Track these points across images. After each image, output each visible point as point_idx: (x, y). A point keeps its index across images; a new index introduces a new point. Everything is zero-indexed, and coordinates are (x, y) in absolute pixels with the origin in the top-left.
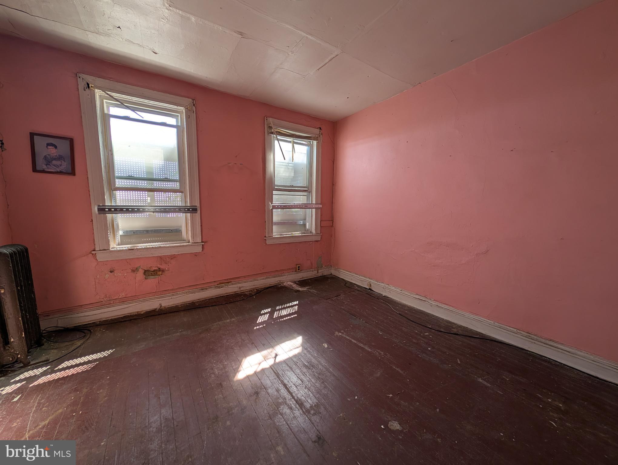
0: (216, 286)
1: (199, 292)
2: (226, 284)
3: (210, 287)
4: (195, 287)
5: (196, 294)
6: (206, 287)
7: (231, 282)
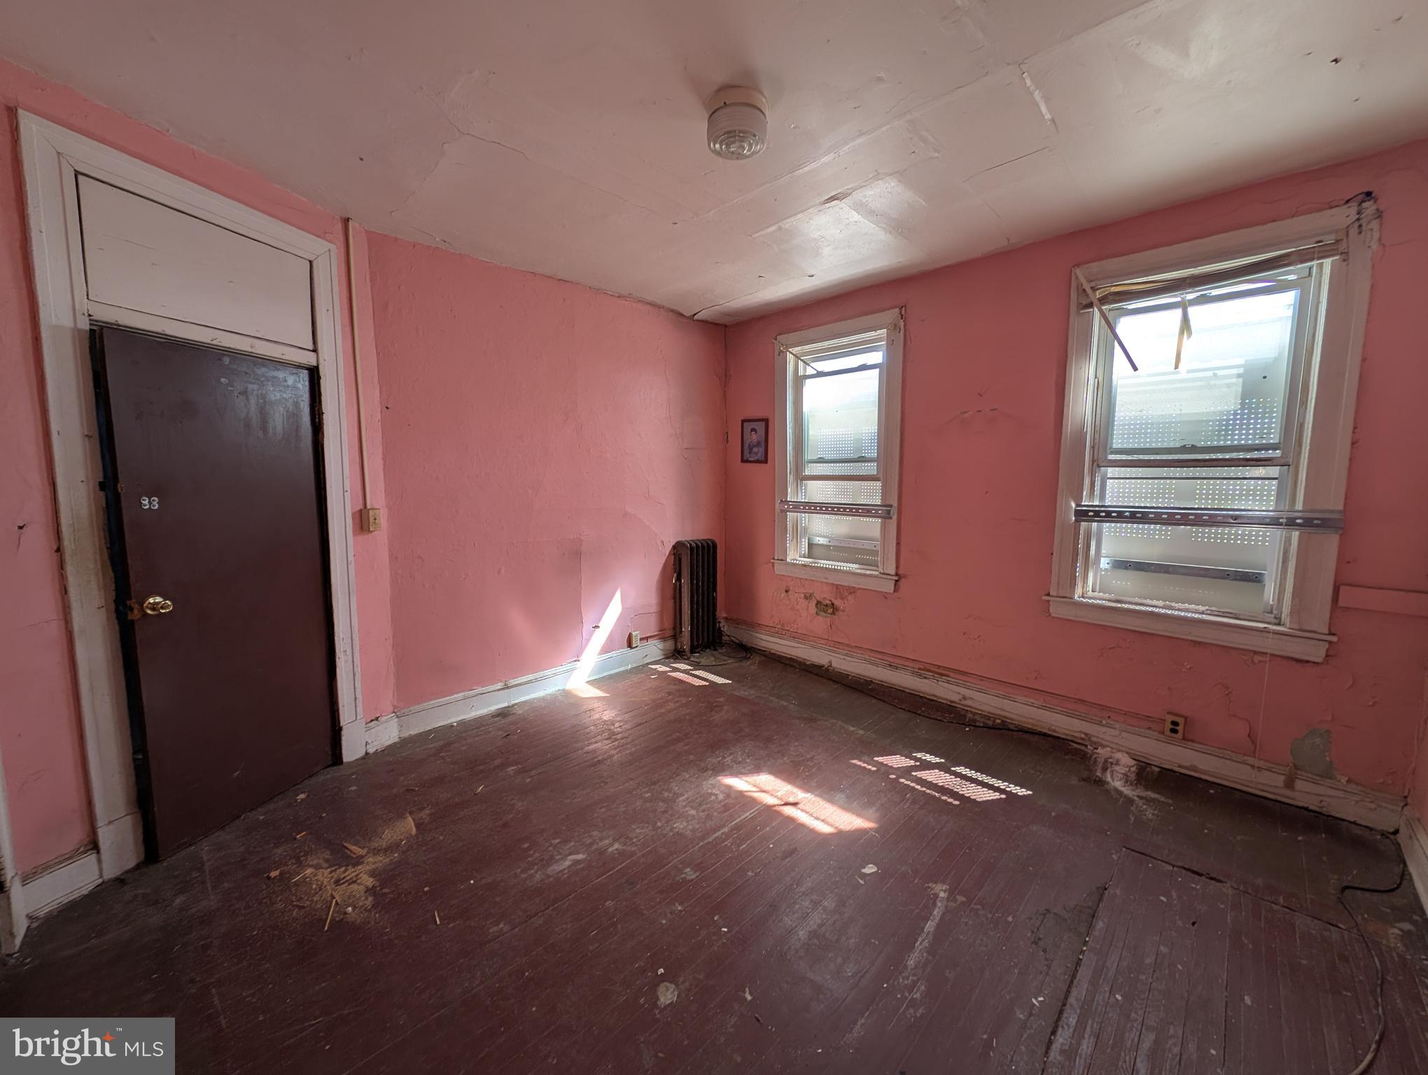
0: (915, 670)
1: (884, 667)
2: (936, 675)
3: (904, 668)
4: (880, 657)
5: (879, 668)
6: (899, 664)
7: (948, 676)
